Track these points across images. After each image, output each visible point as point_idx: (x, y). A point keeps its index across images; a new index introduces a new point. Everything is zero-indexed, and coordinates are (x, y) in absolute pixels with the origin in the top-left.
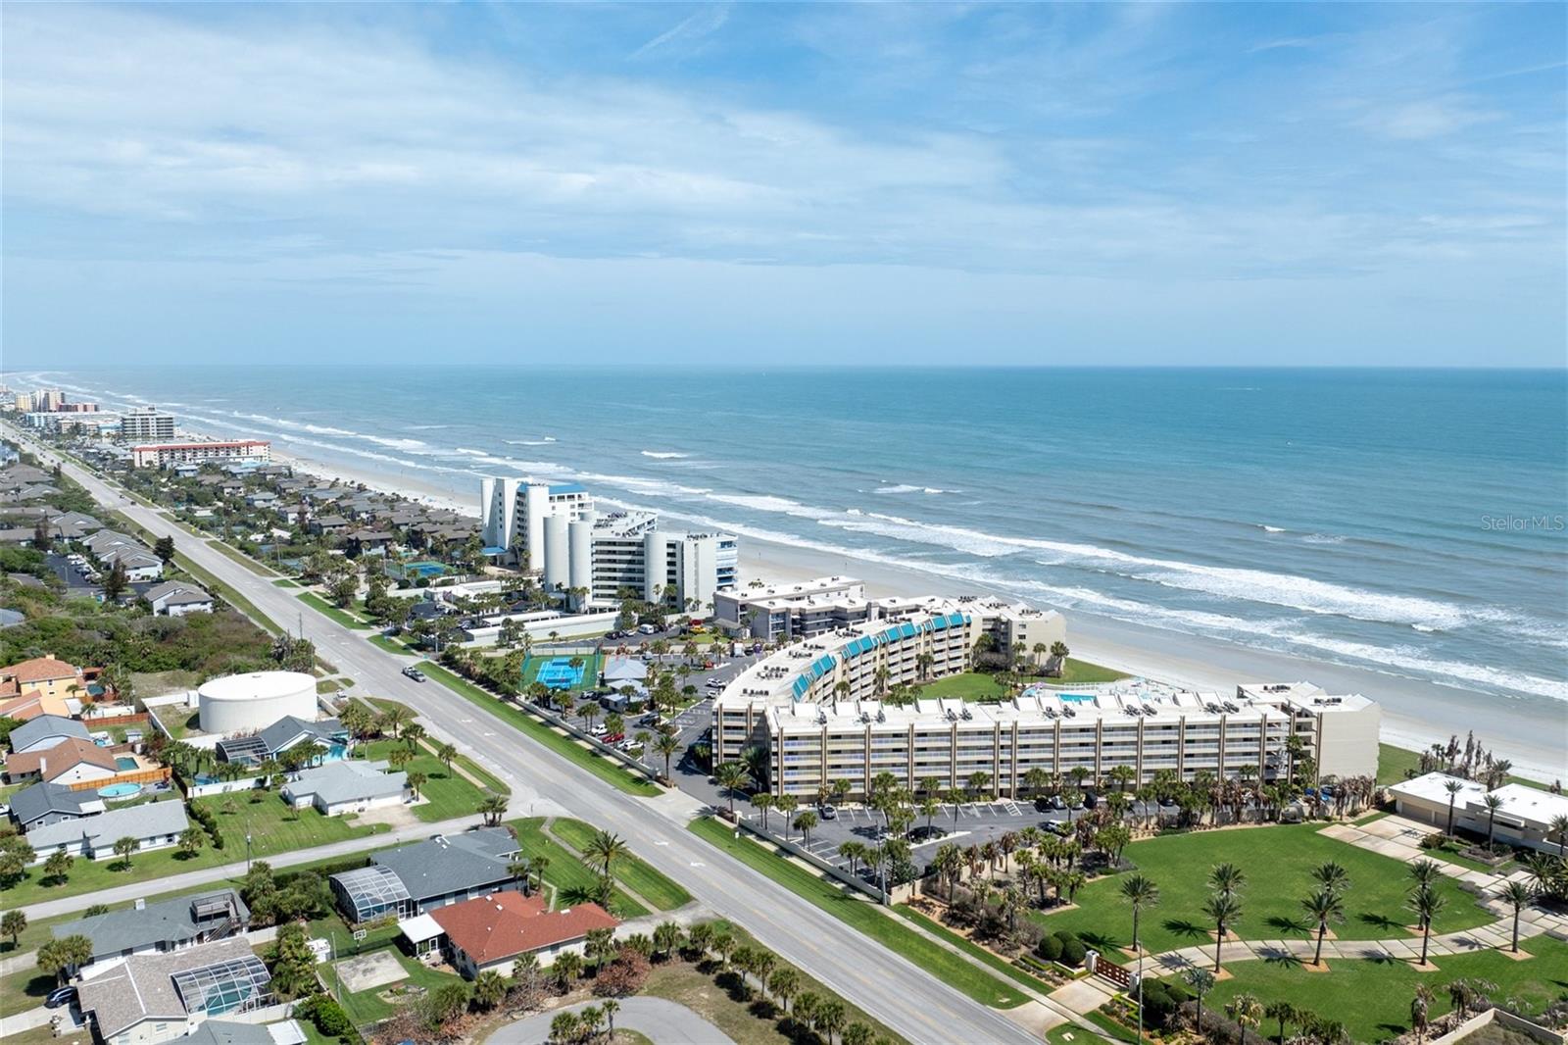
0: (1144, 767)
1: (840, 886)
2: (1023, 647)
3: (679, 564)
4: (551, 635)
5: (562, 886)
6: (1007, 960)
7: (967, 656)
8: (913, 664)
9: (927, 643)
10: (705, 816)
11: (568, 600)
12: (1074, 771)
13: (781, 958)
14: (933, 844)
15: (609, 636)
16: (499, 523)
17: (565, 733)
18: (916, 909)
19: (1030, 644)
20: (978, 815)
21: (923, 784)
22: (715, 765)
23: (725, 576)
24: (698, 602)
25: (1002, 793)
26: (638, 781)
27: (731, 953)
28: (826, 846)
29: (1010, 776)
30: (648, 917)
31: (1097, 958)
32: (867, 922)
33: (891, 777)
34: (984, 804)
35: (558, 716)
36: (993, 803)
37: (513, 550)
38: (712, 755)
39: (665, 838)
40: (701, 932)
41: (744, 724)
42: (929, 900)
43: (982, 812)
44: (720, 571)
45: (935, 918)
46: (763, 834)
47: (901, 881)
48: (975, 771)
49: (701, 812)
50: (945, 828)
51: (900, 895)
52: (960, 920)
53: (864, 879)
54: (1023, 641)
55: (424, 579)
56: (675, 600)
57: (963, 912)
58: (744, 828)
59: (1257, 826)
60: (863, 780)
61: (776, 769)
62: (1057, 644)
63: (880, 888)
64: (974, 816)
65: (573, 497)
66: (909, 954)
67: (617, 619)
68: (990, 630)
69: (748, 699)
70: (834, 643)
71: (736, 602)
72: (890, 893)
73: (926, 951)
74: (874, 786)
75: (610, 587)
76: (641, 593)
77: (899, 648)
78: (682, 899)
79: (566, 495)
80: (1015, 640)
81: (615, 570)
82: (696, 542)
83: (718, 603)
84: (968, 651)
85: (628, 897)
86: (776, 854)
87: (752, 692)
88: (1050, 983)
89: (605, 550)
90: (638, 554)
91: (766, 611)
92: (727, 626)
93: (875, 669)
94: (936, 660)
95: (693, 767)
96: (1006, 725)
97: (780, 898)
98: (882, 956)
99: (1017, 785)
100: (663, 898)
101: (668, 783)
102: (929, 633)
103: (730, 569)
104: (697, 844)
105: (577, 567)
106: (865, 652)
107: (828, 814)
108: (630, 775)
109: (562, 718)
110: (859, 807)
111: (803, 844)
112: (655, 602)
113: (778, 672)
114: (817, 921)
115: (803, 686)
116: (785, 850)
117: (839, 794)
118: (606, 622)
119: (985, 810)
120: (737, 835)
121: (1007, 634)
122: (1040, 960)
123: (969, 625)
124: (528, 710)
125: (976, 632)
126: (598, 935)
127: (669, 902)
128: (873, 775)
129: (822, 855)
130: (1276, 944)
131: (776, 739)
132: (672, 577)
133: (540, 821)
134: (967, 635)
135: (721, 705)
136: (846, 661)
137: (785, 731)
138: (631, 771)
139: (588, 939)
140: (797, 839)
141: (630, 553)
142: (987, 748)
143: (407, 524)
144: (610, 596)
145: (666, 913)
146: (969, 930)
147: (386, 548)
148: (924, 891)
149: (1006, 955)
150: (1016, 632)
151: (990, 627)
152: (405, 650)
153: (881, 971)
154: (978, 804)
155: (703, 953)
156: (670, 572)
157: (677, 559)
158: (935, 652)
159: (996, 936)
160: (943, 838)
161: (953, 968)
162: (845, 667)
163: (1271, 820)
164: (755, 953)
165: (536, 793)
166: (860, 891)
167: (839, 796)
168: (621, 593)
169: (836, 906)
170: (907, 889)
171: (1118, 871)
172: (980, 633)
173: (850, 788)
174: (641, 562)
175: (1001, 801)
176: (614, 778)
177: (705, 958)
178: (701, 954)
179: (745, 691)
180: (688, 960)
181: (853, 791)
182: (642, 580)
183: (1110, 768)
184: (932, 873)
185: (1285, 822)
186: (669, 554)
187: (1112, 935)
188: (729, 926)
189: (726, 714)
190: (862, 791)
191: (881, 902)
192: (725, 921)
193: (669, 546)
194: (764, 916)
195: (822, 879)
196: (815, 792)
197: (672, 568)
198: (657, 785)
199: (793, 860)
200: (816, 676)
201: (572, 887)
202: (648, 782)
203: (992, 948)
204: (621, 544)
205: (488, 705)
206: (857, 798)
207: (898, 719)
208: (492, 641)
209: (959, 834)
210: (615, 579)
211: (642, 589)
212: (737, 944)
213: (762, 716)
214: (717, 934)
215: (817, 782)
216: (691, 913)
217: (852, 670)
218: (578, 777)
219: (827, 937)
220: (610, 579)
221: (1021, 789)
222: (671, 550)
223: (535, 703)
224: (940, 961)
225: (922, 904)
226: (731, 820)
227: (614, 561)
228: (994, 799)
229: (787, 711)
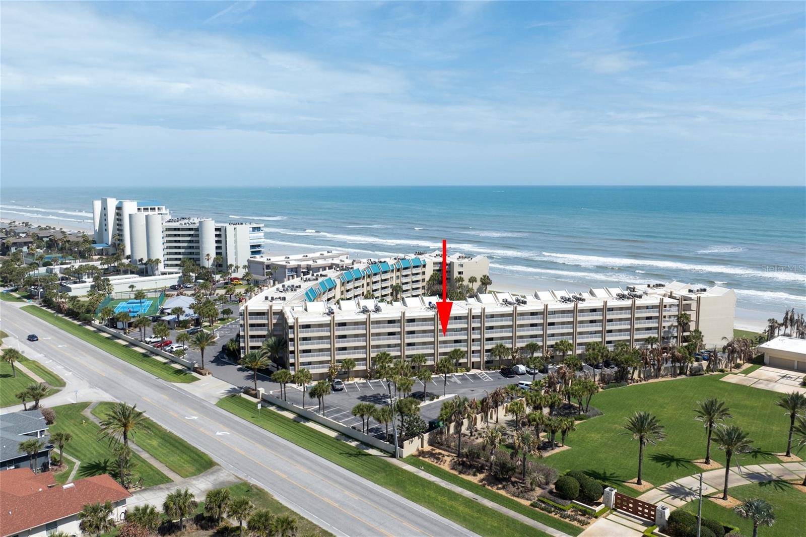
0: (578, 341)
1: (354, 444)
2: (461, 280)
3: (223, 242)
4: (130, 287)
5: (87, 461)
6: (527, 503)
7: (423, 287)
8: (389, 291)
9: (398, 277)
10: (233, 395)
11: (146, 268)
12: (527, 345)
13: (302, 518)
14: (429, 405)
15: (173, 288)
16: (104, 228)
17: (125, 343)
18: (426, 460)
19: (466, 277)
20: (459, 382)
21: (412, 361)
22: (242, 356)
23: (256, 249)
24: (237, 267)
25: (475, 366)
26: (178, 372)
27: (248, 518)
28: (338, 411)
29: (479, 351)
30: (168, 485)
31: (616, 494)
32: (384, 474)
33: (389, 355)
34: (462, 374)
35: (122, 333)
36: (468, 373)
37: (114, 245)
38: (240, 348)
39: (195, 413)
40: (216, 497)
41: (265, 322)
42: (438, 451)
43: (460, 380)
44: (253, 247)
45: (446, 467)
46: (283, 406)
47: (411, 435)
48: (453, 349)
49: (229, 392)
50: (435, 392)
51: (411, 447)
52: (471, 467)
53: (376, 437)
54: (462, 276)
55: (48, 262)
56: (221, 265)
57: (472, 459)
58: (266, 401)
59: (673, 379)
60: (365, 359)
61: (293, 352)
62: (485, 276)
63: (392, 442)
64: (455, 382)
65: (154, 209)
66: (429, 503)
67: (180, 277)
68: (437, 270)
69: (268, 303)
70: (333, 274)
71: (263, 263)
72: (402, 447)
73: (445, 499)
74: (374, 364)
75: (176, 259)
76: (197, 262)
77: (379, 279)
78: (204, 464)
79: (149, 208)
80: (456, 275)
81: (179, 248)
82: (235, 226)
83: (251, 265)
84: (424, 284)
85: (150, 466)
86: (294, 420)
87: (272, 298)
88: (575, 523)
89: (172, 233)
90: (195, 235)
91: (284, 267)
92: (257, 278)
93: (363, 293)
94: (404, 289)
95: (226, 359)
96: (477, 311)
97: (299, 458)
98: (404, 508)
99: (485, 359)
100: (187, 466)
101: (203, 371)
102: (398, 270)
103: (259, 246)
104: (225, 417)
105: (152, 244)
106: (357, 279)
107: (338, 387)
108: (173, 368)
109: (125, 333)
110: (363, 381)
111: (318, 410)
112: (207, 266)
113: (293, 288)
114: (336, 477)
115: (312, 296)
116: (303, 417)
117: (346, 370)
118: (173, 279)
119: (463, 378)
120: (259, 406)
121: (450, 272)
122: (560, 501)
123: (424, 266)
124: (100, 330)
125: (429, 271)
126: (95, 510)
127: (190, 468)
128: (373, 355)
129: (335, 419)
130: (755, 468)
131: (292, 327)
132: (219, 251)
133: (84, 405)
134: (424, 273)
135: (246, 307)
136: (343, 284)
137: (299, 320)
138: (173, 365)
139: (83, 516)
140: (312, 407)
141: (189, 235)
142: (462, 329)
143: (47, 237)
144: (177, 265)
145: (187, 480)
146: (481, 476)
147: (28, 248)
148: (431, 443)
149: (523, 497)
150: (456, 269)
151: (438, 268)
152: (19, 299)
153: (405, 524)
154: (456, 374)
155: (220, 518)
156: (217, 248)
157: (222, 239)
158: (403, 284)
159: (508, 480)
160: (435, 400)
161: (475, 515)
162: (343, 289)
163: (680, 374)
164: (275, 516)
165: (88, 384)
166: (373, 447)
167: (345, 373)
168: (184, 262)
169: (352, 462)
170: (416, 441)
171: (589, 417)
172: (431, 273)
173: (354, 366)
174: (198, 242)
175: (473, 372)
176: (159, 371)
177: (222, 524)
178: (218, 520)
179: (266, 298)
180: (204, 528)
181: (357, 368)
182: (198, 254)
183: (553, 343)
184: (436, 428)
185: (692, 374)
186: (216, 236)
187: (613, 471)
188: (249, 489)
189: (251, 314)
190: (364, 368)
191: (393, 455)
192: (246, 484)
193: (217, 230)
194: (284, 476)
195: (337, 439)
196: (326, 370)
197: (219, 245)
198: (194, 374)
199: (310, 425)
200: (322, 291)
201: (94, 460)
202: (188, 372)
203: (508, 492)
204: (183, 230)
205: (71, 329)
206: (360, 374)
207: (391, 311)
208: (84, 292)
209: (448, 396)
210: (179, 253)
211: (198, 259)
212: (255, 508)
213: (281, 314)
214: (233, 498)
215: (327, 362)
216: (212, 478)
217: (348, 291)
218: (127, 371)
219: (347, 492)
220: (176, 253)
221: (487, 362)
222: (218, 233)
223: (106, 325)
224: (461, 508)
225: (431, 454)
226: (255, 396)
227: (179, 241)
228: (468, 370)
229: (301, 309)
